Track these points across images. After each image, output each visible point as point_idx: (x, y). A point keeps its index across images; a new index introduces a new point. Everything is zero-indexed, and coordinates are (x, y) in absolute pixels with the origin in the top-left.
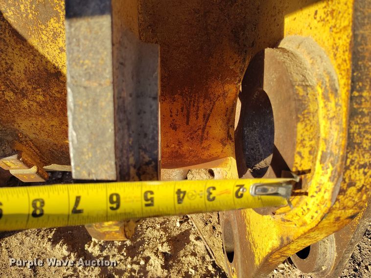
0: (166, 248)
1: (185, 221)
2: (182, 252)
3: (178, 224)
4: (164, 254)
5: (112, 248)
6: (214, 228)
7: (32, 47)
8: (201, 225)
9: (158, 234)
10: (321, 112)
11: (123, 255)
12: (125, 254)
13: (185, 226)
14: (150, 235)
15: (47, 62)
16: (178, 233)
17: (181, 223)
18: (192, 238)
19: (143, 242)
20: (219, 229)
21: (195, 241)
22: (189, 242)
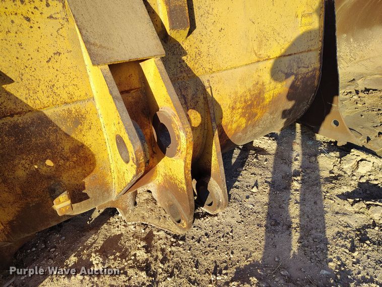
0: (143, 244)
1: (146, 227)
2: (153, 242)
3: (143, 231)
4: (143, 247)
5: (109, 261)
6: (164, 217)
7: (72, 138)
8: (156, 222)
9: (134, 241)
10: (175, 120)
11: (118, 260)
12: (120, 259)
13: (148, 230)
14: (129, 245)
15: (78, 142)
16: (145, 235)
17: (144, 229)
18: (155, 233)
19: (127, 250)
20: (167, 216)
21: (157, 233)
22: (154, 235)
